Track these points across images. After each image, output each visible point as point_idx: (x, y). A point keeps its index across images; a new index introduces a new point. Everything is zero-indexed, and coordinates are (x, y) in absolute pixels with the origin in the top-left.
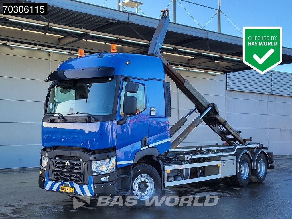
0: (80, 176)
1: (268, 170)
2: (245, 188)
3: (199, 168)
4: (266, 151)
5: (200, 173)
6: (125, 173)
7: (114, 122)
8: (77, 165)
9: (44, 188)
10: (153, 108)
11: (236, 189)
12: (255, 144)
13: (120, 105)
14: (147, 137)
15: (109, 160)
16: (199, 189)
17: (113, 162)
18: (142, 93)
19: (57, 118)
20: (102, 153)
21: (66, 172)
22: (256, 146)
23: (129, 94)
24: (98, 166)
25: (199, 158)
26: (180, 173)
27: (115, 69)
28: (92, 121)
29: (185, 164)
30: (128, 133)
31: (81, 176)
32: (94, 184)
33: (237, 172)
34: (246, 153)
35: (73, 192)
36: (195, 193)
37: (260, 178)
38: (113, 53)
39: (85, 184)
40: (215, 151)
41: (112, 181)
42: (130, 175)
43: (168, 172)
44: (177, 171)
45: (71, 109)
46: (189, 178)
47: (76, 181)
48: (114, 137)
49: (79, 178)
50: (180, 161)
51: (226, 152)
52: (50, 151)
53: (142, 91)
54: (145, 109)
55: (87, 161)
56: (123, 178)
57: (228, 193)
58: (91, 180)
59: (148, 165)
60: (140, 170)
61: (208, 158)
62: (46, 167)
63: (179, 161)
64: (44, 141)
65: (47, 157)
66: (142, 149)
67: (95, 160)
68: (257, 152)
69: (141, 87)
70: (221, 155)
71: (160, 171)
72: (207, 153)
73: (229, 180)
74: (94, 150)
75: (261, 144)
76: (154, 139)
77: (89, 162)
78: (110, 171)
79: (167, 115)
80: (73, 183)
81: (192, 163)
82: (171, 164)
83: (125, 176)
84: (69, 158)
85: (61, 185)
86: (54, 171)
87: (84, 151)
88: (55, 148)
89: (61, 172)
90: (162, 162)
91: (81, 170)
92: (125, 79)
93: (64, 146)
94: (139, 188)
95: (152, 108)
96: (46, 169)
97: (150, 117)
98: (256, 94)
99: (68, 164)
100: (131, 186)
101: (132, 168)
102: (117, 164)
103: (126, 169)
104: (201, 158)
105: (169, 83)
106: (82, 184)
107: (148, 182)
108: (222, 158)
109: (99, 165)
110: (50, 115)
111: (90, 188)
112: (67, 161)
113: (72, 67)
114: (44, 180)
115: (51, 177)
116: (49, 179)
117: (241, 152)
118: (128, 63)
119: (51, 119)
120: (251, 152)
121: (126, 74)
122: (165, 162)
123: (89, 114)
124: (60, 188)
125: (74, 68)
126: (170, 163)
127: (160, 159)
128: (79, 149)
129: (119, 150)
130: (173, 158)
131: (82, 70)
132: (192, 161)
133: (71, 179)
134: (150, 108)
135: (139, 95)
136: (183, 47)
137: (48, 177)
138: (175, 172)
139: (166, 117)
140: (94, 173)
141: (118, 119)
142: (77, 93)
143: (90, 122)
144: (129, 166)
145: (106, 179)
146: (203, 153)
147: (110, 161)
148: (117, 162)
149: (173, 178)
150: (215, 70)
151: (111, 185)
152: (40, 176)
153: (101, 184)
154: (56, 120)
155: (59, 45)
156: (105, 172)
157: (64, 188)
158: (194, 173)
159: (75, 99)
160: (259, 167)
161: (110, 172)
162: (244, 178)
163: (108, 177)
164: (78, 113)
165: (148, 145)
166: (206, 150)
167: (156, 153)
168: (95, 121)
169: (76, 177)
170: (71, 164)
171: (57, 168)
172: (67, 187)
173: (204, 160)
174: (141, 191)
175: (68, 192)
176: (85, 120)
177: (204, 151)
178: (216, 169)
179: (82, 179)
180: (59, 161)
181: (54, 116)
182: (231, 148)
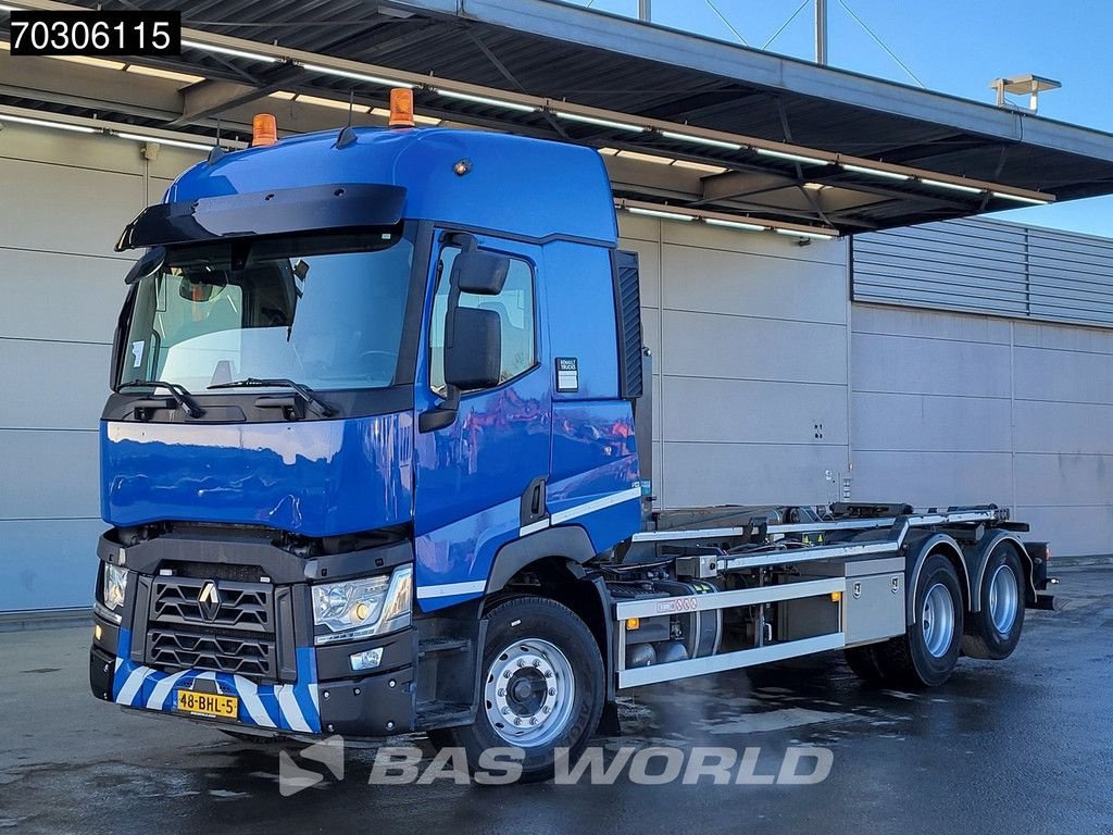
0: (262, 646)
1: (1029, 613)
2: (938, 692)
4: (1021, 538)
5: (762, 630)
6: (453, 635)
7: (406, 420)
8: (249, 600)
9: (112, 698)
10: (567, 359)
11: (903, 695)
12: (978, 509)
13: (430, 349)
14: (545, 483)
15: (384, 578)
17: (403, 588)
18: (522, 298)
19: (164, 404)
20: (354, 550)
21: (202, 630)
22: (984, 517)
23: (468, 301)
24: (339, 606)
25: (755, 569)
26: (681, 629)
27: (408, 196)
28: (310, 415)
29: (699, 592)
30: (465, 469)
31: (265, 648)
32: (320, 682)
33: (909, 625)
34: (944, 547)
35: (234, 715)
37: (998, 641)
38: (398, 127)
39: (281, 682)
40: (820, 539)
41: (397, 669)
42: (475, 639)
43: (633, 625)
44: (667, 624)
45: (224, 365)
47: (246, 667)
48: (407, 482)
49: (259, 655)
50: (682, 579)
52: (134, 541)
53: (522, 292)
54: (536, 365)
55: (292, 584)
56: (446, 655)
58: (308, 662)
59: (549, 600)
60: (519, 622)
61: (791, 565)
62: (118, 610)
63: (673, 582)
64: (113, 499)
65: (124, 566)
66: (524, 531)
67: (325, 579)
68: (987, 540)
69: (517, 269)
70: (844, 554)
71: (598, 620)
72: (789, 547)
73: (873, 658)
74: (321, 538)
75: (999, 507)
76: (568, 492)
77: (298, 589)
78: (389, 626)
79: (626, 392)
80: (232, 675)
81: (726, 589)
82: (643, 595)
83: (452, 644)
84: (215, 571)
85: (183, 684)
86: (152, 625)
87: (276, 544)
88: (158, 529)
89: (184, 631)
90: (608, 586)
91: (265, 620)
92: (449, 239)
93: (197, 522)
94: (512, 695)
95: (563, 359)
96: (119, 619)
97: (555, 398)
98: (965, 319)
99: (209, 595)
100: (478, 686)
101: (483, 614)
102: (418, 597)
103: (455, 616)
104: (767, 567)
105: (634, 255)
106: (271, 679)
107: (548, 675)
108: (849, 568)
109: (340, 601)
110: (133, 390)
111: (303, 699)
112: (206, 584)
113: (224, 188)
114: (112, 666)
115: (140, 653)
116: (132, 659)
117: (924, 542)
118: (461, 168)
119: (137, 409)
120: (965, 543)
121: (457, 216)
122: (619, 585)
123: (298, 386)
124: (180, 697)
125: (236, 192)
126: (639, 588)
127: (595, 575)
128: (259, 532)
129: (428, 537)
130: (650, 569)
131: (267, 199)
132: (728, 582)
133: (225, 662)
134: (557, 361)
135: (511, 306)
136: (683, 123)
137: (130, 651)
138: (660, 627)
139: (619, 399)
140: (319, 635)
141: (422, 406)
142: (252, 302)
143: (301, 418)
144: (468, 605)
145: (373, 662)
146: (774, 549)
147: (388, 582)
148: (418, 589)
149: (650, 652)
150: (805, 223)
151: (392, 684)
152: (95, 647)
153: (350, 683)
154: (159, 412)
155: (182, 114)
156: (366, 633)
157: (196, 696)
158: (737, 629)
159: (243, 327)
160: (992, 598)
161: (387, 630)
162: (936, 653)
163: (379, 651)
164: (250, 380)
165: (547, 514)
166: (783, 536)
167: (582, 548)
168: (324, 414)
169: (246, 651)
170: (227, 595)
171: (164, 613)
172: (206, 696)
173: (776, 575)
174: (520, 708)
175: (212, 714)
176: (280, 411)
177: (776, 538)
178: (824, 613)
179: (269, 658)
180: (173, 585)
181: (150, 396)
182: (882, 527)
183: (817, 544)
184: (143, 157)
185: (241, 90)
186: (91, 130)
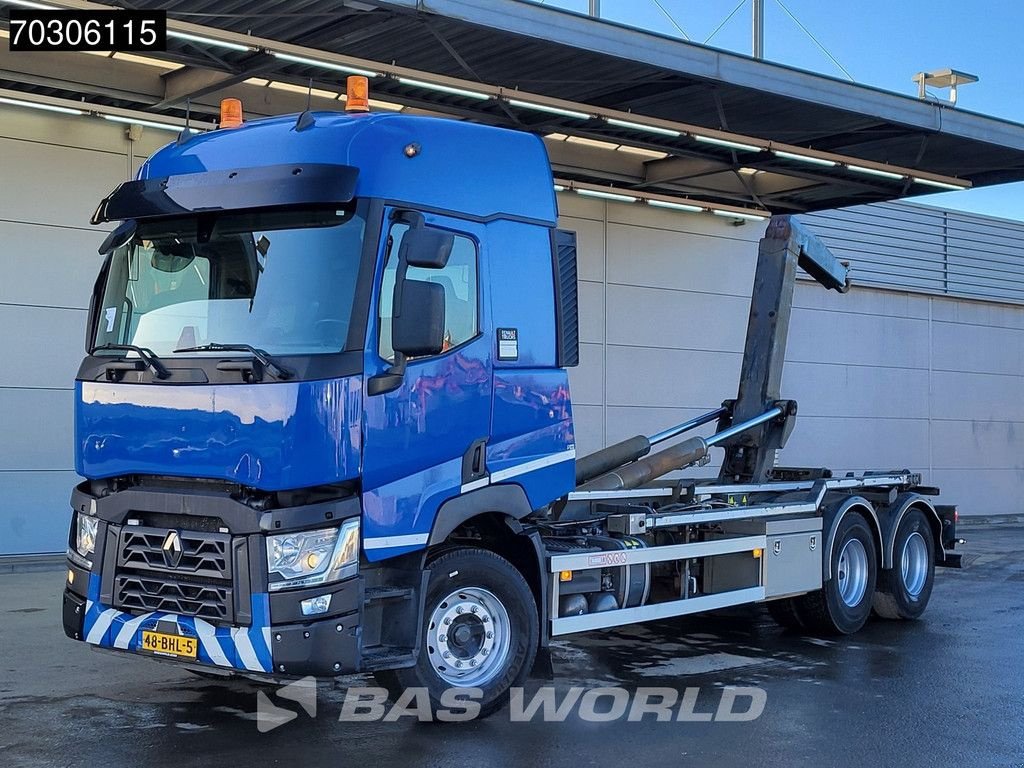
0: (220, 591)
1: (939, 570)
2: (852, 639)
3: (682, 562)
4: (931, 501)
5: (687, 583)
6: (398, 583)
7: (356, 384)
8: (209, 548)
9: (82, 638)
10: (508, 329)
11: (821, 642)
12: (893, 474)
13: (380, 319)
14: (486, 445)
15: (333, 530)
16: (682, 642)
17: (350, 540)
19: (133, 366)
20: (306, 504)
21: (166, 576)
22: (897, 481)
23: (415, 274)
24: (292, 555)
25: (682, 527)
26: (612, 581)
27: (361, 175)
28: (267, 378)
29: (629, 548)
30: (414, 429)
31: (223, 593)
32: (273, 625)
33: (826, 579)
34: (859, 509)
35: (193, 654)
36: (668, 657)
37: (907, 600)
38: (353, 112)
39: (238, 625)
40: (745, 500)
41: (345, 614)
42: (417, 588)
43: (566, 577)
44: (598, 576)
45: (189, 331)
46: (643, 601)
47: (206, 611)
48: (356, 442)
49: (217, 599)
50: (613, 535)
51: (783, 504)
52: (104, 493)
54: (479, 334)
55: (248, 535)
56: (391, 604)
57: (791, 660)
58: (262, 607)
59: (488, 552)
60: (457, 573)
61: (716, 524)
62: (89, 556)
63: (605, 538)
64: (84, 455)
65: (95, 516)
66: (465, 489)
67: (278, 530)
68: (899, 503)
69: (462, 245)
70: (765, 514)
71: (533, 572)
72: (714, 506)
73: (793, 609)
74: (276, 492)
75: (912, 472)
76: (511, 451)
77: (254, 539)
78: (337, 574)
79: (563, 360)
80: (192, 618)
81: (656, 545)
82: (576, 549)
83: (395, 592)
84: (179, 521)
85: (147, 625)
86: (120, 570)
87: (235, 497)
88: (127, 481)
89: (149, 577)
90: (543, 540)
91: (223, 568)
92: (399, 216)
94: (453, 641)
95: (504, 329)
96: (90, 564)
97: (496, 366)
98: (888, 296)
99: (173, 544)
100: (420, 632)
101: (426, 565)
102: (365, 548)
103: (400, 566)
104: (693, 525)
105: (573, 234)
106: (228, 622)
107: (485, 620)
108: (770, 527)
109: (293, 551)
110: (108, 353)
111: (257, 641)
112: (170, 533)
113: (195, 166)
114: (83, 608)
115: (109, 596)
116: (102, 601)
117: (840, 505)
118: (411, 151)
119: (109, 370)
120: (878, 504)
121: (405, 196)
122: (555, 539)
123: (257, 351)
124: (145, 637)
125: (205, 171)
126: (573, 543)
127: (532, 531)
128: (219, 486)
129: (376, 493)
130: (584, 525)
131: (231, 177)
132: (658, 538)
133: (186, 606)
134: (499, 331)
135: (456, 279)
136: (627, 111)
137: (99, 594)
138: (592, 580)
139: (558, 367)
140: (272, 582)
141: (371, 370)
143: (258, 380)
144: (413, 554)
145: (322, 607)
146: (700, 508)
147: (337, 534)
148: (365, 540)
149: (582, 602)
150: (740, 204)
151: (340, 628)
152: (68, 590)
153: (301, 627)
154: (129, 373)
155: (163, 98)
156: (316, 580)
157: (160, 637)
158: (665, 582)
159: (210, 298)
160: (904, 563)
161: (335, 578)
162: (851, 603)
163: (328, 598)
164: (212, 344)
165: (487, 473)
166: (710, 496)
167: (519, 505)
168: (280, 377)
169: (206, 596)
170: (188, 544)
171: (131, 559)
172: (168, 637)
173: (702, 532)
174: (459, 651)
175: (174, 653)
176: (239, 374)
177: (703, 498)
178: (746, 568)
179: (226, 602)
180: (139, 534)
181: (122, 359)
182: (802, 490)
183: (742, 504)
184: (128, 138)
185: (218, 76)
186: (80, 113)
